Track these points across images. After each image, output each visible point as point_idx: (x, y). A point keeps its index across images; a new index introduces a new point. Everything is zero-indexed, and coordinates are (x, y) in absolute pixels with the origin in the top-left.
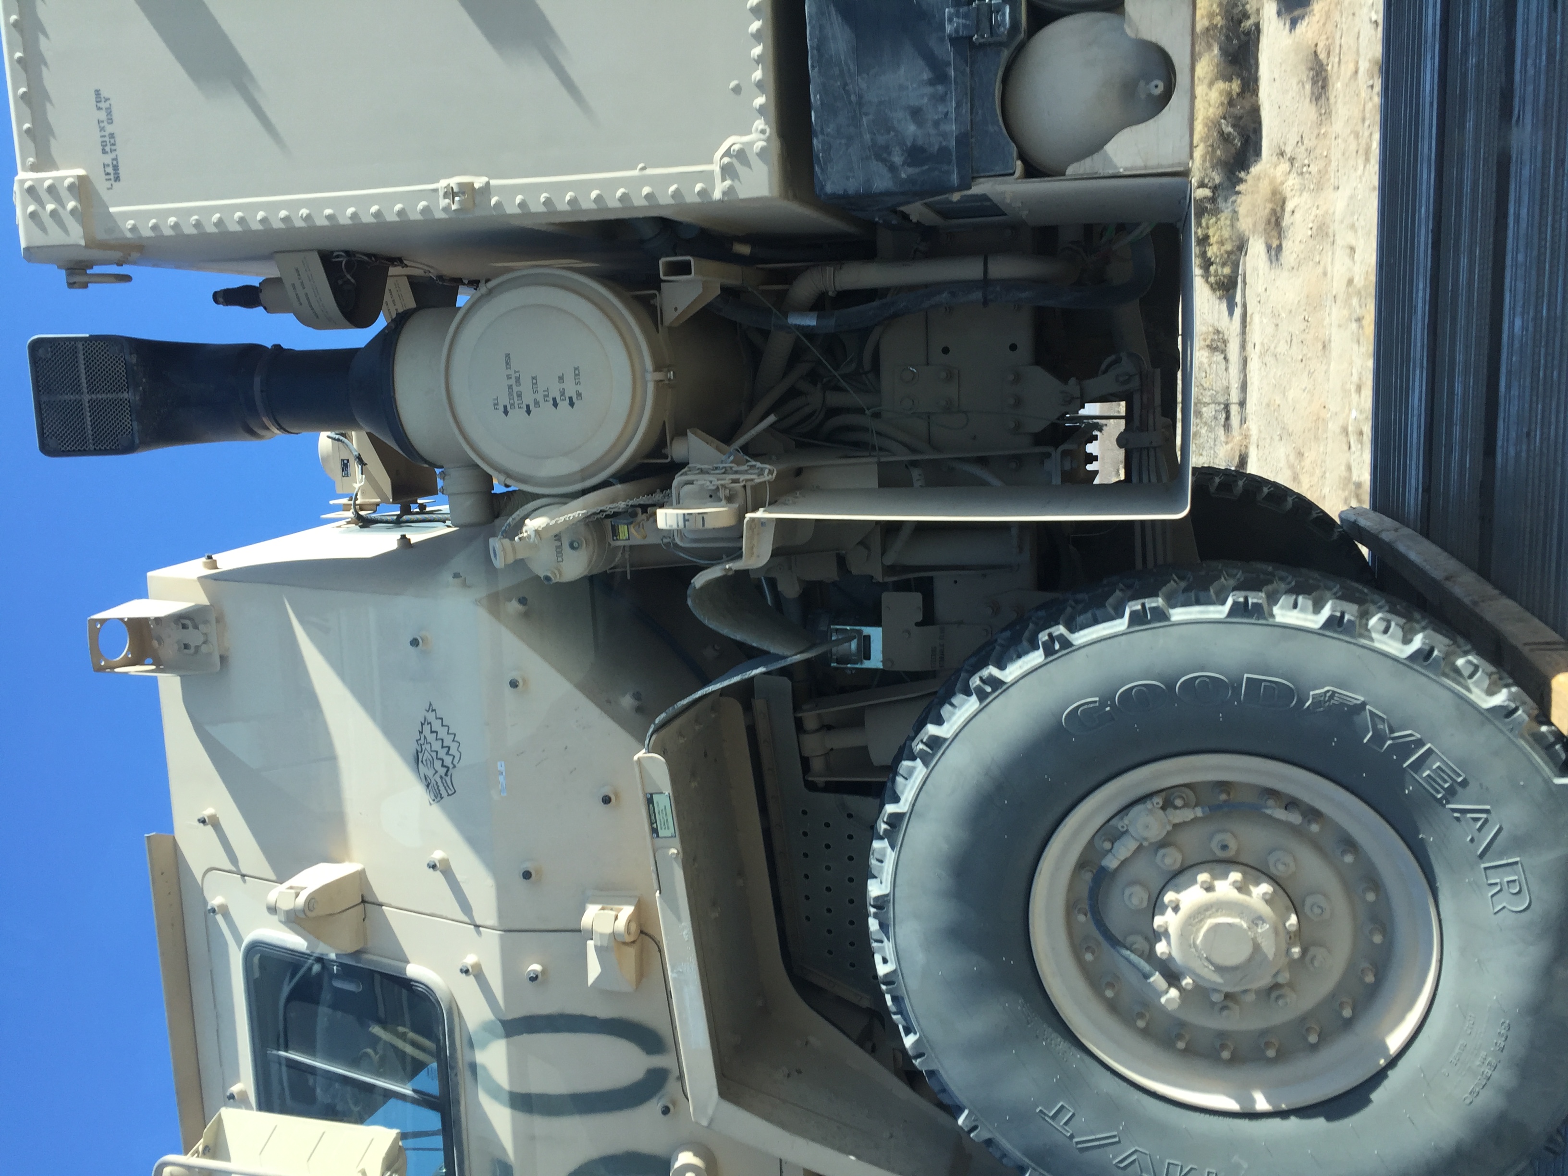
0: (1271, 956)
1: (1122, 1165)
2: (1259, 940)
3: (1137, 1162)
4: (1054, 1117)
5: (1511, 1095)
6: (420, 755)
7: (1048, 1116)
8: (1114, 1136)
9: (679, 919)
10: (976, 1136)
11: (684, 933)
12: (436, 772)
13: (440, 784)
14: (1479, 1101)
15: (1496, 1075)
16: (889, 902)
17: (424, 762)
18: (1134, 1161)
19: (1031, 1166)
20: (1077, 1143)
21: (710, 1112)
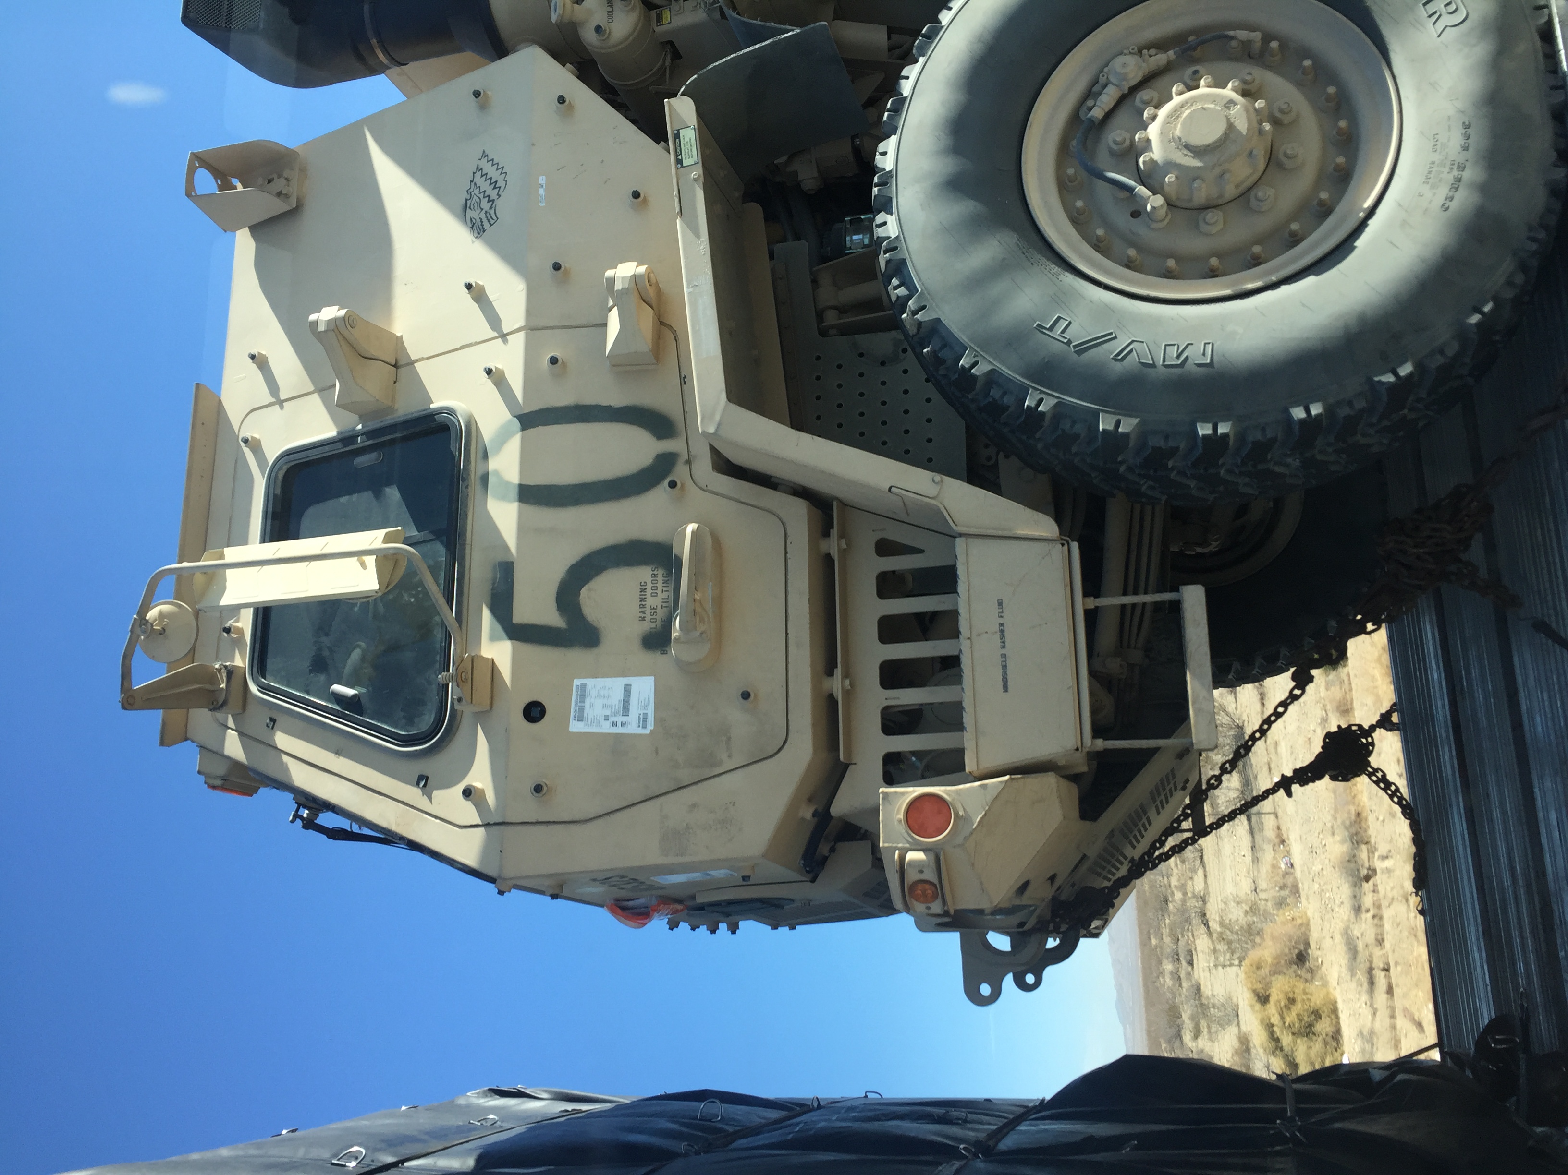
0: (1244, 132)
1: (1119, 357)
2: (1232, 120)
3: (1134, 351)
4: (1051, 329)
5: (1484, 189)
6: (469, 202)
7: (1045, 328)
8: (1111, 334)
9: (698, 236)
10: (976, 370)
11: (702, 247)
12: (482, 209)
13: (485, 220)
14: (1454, 205)
15: (1467, 175)
16: (892, 177)
17: (472, 207)
18: (1131, 351)
19: (1031, 386)
20: (1075, 347)
21: (717, 417)
